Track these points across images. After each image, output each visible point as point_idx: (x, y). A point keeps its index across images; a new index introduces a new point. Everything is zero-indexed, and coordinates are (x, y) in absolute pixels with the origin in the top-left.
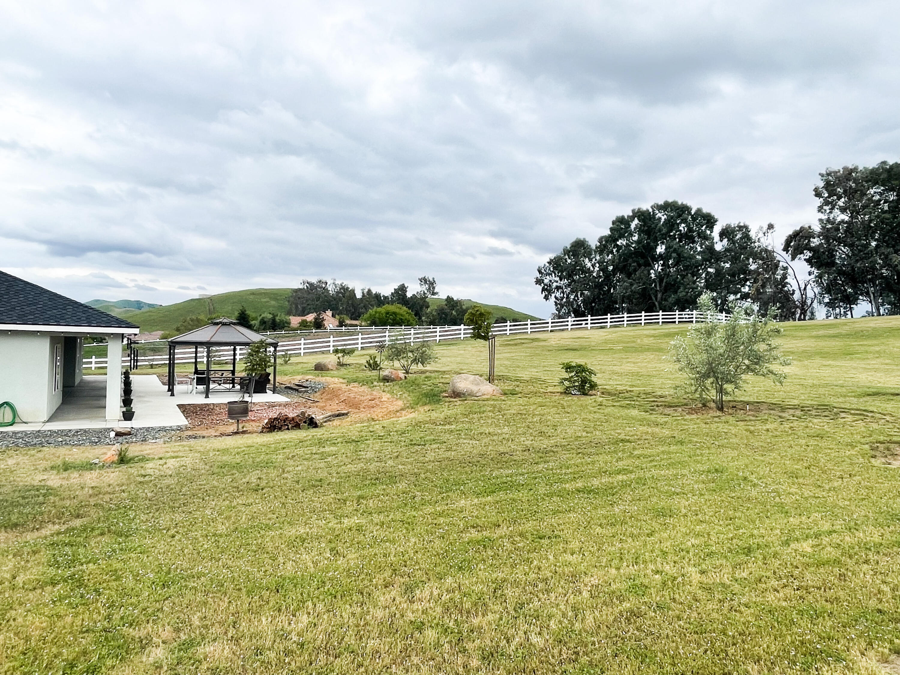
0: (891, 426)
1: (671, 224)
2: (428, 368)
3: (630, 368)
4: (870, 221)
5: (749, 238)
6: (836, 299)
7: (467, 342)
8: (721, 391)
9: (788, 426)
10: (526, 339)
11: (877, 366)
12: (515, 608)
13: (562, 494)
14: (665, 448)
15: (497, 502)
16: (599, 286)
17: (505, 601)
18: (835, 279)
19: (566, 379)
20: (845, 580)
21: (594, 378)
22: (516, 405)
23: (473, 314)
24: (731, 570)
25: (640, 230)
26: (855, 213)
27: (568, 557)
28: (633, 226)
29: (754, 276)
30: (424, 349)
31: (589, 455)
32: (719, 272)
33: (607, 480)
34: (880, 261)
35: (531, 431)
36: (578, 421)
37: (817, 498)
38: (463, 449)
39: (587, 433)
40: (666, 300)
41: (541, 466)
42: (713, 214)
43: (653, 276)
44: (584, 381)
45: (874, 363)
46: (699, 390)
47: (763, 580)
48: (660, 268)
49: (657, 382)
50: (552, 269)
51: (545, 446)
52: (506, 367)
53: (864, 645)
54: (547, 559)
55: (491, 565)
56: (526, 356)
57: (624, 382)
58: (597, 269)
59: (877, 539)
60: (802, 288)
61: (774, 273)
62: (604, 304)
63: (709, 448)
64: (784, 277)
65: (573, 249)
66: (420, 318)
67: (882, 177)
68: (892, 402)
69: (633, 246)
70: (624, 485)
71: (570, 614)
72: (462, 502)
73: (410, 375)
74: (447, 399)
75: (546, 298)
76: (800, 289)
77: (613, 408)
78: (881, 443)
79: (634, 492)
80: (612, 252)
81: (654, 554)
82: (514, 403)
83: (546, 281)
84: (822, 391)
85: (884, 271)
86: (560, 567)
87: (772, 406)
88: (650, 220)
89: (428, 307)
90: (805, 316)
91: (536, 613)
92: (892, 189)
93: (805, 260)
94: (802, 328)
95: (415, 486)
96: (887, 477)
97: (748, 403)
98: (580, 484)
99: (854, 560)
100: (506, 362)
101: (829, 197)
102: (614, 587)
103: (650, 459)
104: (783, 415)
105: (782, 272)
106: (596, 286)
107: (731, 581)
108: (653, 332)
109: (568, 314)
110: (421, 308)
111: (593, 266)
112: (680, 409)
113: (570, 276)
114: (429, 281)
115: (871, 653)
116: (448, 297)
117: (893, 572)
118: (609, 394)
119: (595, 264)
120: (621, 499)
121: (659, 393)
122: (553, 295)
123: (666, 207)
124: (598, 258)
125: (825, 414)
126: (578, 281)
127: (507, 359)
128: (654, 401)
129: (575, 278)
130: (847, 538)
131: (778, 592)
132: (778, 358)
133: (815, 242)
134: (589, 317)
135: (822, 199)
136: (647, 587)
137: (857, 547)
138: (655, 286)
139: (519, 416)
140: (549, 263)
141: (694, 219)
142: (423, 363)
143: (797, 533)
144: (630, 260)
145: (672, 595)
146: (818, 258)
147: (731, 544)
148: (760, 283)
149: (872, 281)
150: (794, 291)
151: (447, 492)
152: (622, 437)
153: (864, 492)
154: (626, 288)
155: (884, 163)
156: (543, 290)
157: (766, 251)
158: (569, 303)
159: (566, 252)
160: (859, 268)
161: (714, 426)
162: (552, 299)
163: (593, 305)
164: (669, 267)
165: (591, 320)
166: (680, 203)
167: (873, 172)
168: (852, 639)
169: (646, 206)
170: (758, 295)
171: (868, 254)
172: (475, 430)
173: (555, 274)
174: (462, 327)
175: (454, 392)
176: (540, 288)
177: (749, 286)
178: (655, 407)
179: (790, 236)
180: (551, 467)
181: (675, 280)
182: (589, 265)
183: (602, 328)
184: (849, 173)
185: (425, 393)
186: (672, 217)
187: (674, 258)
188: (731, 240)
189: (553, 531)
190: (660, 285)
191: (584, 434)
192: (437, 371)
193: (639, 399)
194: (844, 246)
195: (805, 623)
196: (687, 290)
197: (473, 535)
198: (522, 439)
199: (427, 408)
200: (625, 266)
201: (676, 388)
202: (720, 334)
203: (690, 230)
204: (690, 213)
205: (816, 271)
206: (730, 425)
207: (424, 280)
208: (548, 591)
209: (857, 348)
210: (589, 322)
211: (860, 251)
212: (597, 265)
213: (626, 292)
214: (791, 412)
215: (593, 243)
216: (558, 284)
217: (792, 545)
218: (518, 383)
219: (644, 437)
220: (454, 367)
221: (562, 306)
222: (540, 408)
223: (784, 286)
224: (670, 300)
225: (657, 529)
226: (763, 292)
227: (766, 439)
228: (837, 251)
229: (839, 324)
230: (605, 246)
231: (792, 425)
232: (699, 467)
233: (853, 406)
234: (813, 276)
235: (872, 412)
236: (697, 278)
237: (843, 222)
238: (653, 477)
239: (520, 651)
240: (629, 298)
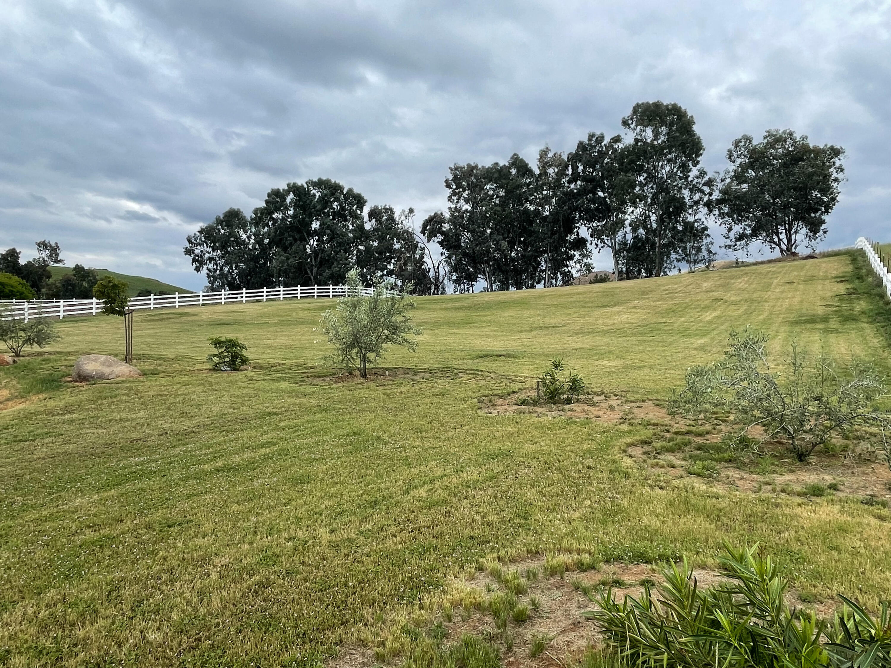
0: (494, 381)
1: (325, 202)
2: (47, 349)
3: (284, 342)
4: (486, 212)
5: (393, 220)
6: (462, 277)
7: (101, 318)
8: (364, 359)
9: (418, 388)
10: (174, 313)
11: (487, 333)
12: (132, 608)
13: (199, 477)
14: (311, 417)
15: (122, 495)
16: (255, 259)
17: (120, 603)
18: (461, 260)
19: (215, 355)
20: (449, 516)
21: (244, 353)
22: (156, 385)
23: (105, 286)
24: (358, 524)
25: (296, 204)
26: (475, 205)
27: (200, 541)
28: (288, 200)
29: (398, 255)
30: (40, 327)
31: (233, 431)
32: (368, 249)
33: (249, 455)
34: (493, 246)
35: (171, 413)
36: (226, 398)
37: (434, 448)
38: (85, 439)
39: (234, 409)
40: (321, 275)
41: (178, 450)
42: (363, 195)
43: (308, 250)
44: (235, 357)
45: (487, 330)
46: (346, 359)
47: (384, 529)
48: (315, 243)
49: (308, 354)
50: (203, 239)
51: (185, 428)
52: (148, 344)
53: (457, 568)
54: (175, 547)
55: (108, 566)
56: (172, 332)
57: (277, 356)
58: (252, 241)
59: (475, 477)
60: (436, 267)
61: (414, 253)
62: (260, 277)
63: (350, 413)
64: (422, 257)
65: (226, 219)
66: (39, 290)
67: (495, 176)
68: (497, 362)
69: (289, 220)
70: (267, 458)
71: (194, 600)
72: (77, 501)
73: (22, 358)
74: (71, 384)
75: (197, 269)
76: (434, 267)
77: (263, 382)
78: (486, 396)
79: (275, 464)
80: (268, 225)
81: (289, 522)
82: (154, 384)
83: (196, 252)
84: (447, 355)
85: (496, 254)
86: (188, 553)
87: (407, 371)
88: (305, 196)
89: (49, 277)
90: (438, 292)
91: (156, 608)
92: (501, 187)
93: (438, 242)
94: (435, 302)
95: (16, 489)
96: (487, 424)
97: (387, 369)
98: (220, 463)
99: (457, 498)
100: (148, 340)
101: (456, 189)
102: (245, 562)
103: (294, 429)
104: (415, 378)
105: (420, 252)
106: (252, 259)
107: (357, 534)
108: (308, 305)
109: (222, 287)
110: (40, 278)
111: (249, 237)
112: (328, 379)
113: (223, 247)
114: (51, 246)
115: (462, 575)
116: (77, 265)
117: (484, 502)
118: (261, 368)
119: (250, 236)
120: (261, 473)
121: (310, 365)
122: (205, 267)
123: (320, 184)
124: (253, 230)
125: (448, 375)
126: (232, 253)
127: (149, 336)
128: (305, 373)
129: (229, 249)
130: (455, 480)
131: (396, 537)
132: (412, 328)
133: (446, 227)
134: (244, 291)
135: (451, 190)
136: (278, 556)
137: (460, 486)
138: (311, 260)
139: (160, 398)
140: (201, 232)
141: (346, 198)
142: (39, 343)
143: (416, 481)
144: (286, 235)
145: (302, 558)
146: (448, 241)
147: (360, 500)
148: (402, 261)
149: (487, 262)
150: (429, 269)
151: (58, 491)
152: (270, 410)
153: (470, 438)
154: (282, 262)
155: (496, 164)
156: (194, 260)
157: (407, 232)
158: (222, 275)
159: (219, 222)
160: (478, 251)
161: (356, 393)
162: (204, 271)
163: (249, 278)
164: (323, 243)
165: (246, 293)
166: (333, 181)
167: (489, 170)
168: (449, 566)
169: (301, 182)
170: (401, 271)
171: (484, 239)
172: (103, 417)
173: (207, 245)
174: (94, 300)
175: (79, 376)
176: (190, 258)
177: (394, 264)
178: (305, 378)
179: (426, 220)
180: (189, 449)
181: (329, 256)
182: (244, 236)
183: (258, 301)
184: (472, 168)
185: (40, 379)
186: (326, 195)
187: (328, 235)
188: (378, 221)
189: (185, 517)
190: (315, 260)
191: (231, 410)
192: (58, 353)
193: (290, 371)
194: (467, 232)
195: (415, 560)
196: (340, 266)
197: (87, 537)
198: (160, 422)
199: (41, 396)
200: (281, 240)
201: (325, 358)
202: (364, 307)
203: (343, 209)
204: (342, 192)
205: (446, 252)
206: (371, 390)
207: (43, 245)
208: (172, 582)
209: (475, 318)
210: (244, 295)
211: (479, 237)
212: (253, 237)
213: (283, 266)
214: (422, 374)
215: (248, 214)
216: (211, 255)
217: (412, 493)
218: (162, 361)
219: (292, 408)
220: (83, 347)
221: (215, 279)
222: (184, 387)
223: (423, 265)
224: (325, 274)
225: (294, 497)
226: (405, 270)
227: (399, 400)
228: (462, 236)
229: (463, 298)
230: (260, 219)
231: (421, 386)
232: (340, 432)
233: (469, 367)
234: (444, 257)
235: (482, 371)
236: (349, 255)
237: (466, 210)
238: (295, 447)
239: (133, 653)
240: (285, 271)
